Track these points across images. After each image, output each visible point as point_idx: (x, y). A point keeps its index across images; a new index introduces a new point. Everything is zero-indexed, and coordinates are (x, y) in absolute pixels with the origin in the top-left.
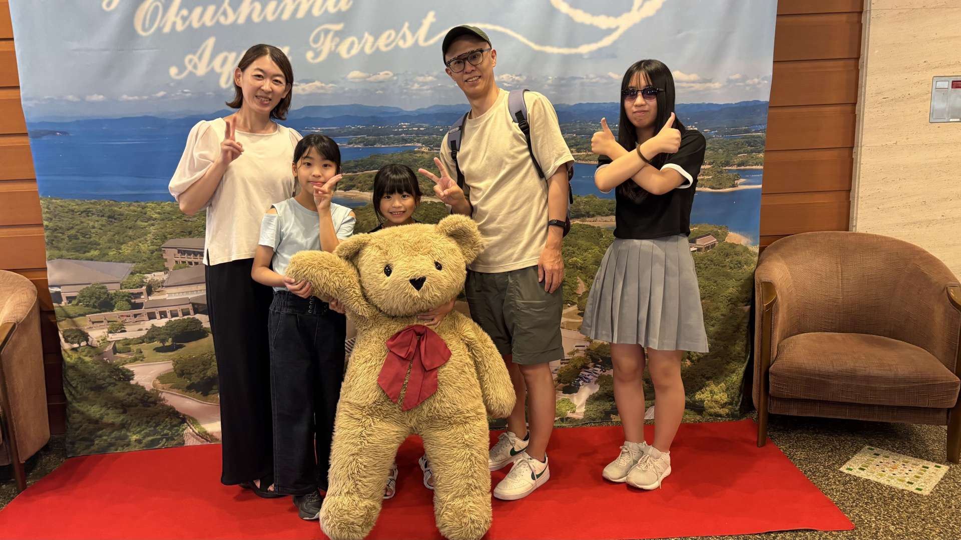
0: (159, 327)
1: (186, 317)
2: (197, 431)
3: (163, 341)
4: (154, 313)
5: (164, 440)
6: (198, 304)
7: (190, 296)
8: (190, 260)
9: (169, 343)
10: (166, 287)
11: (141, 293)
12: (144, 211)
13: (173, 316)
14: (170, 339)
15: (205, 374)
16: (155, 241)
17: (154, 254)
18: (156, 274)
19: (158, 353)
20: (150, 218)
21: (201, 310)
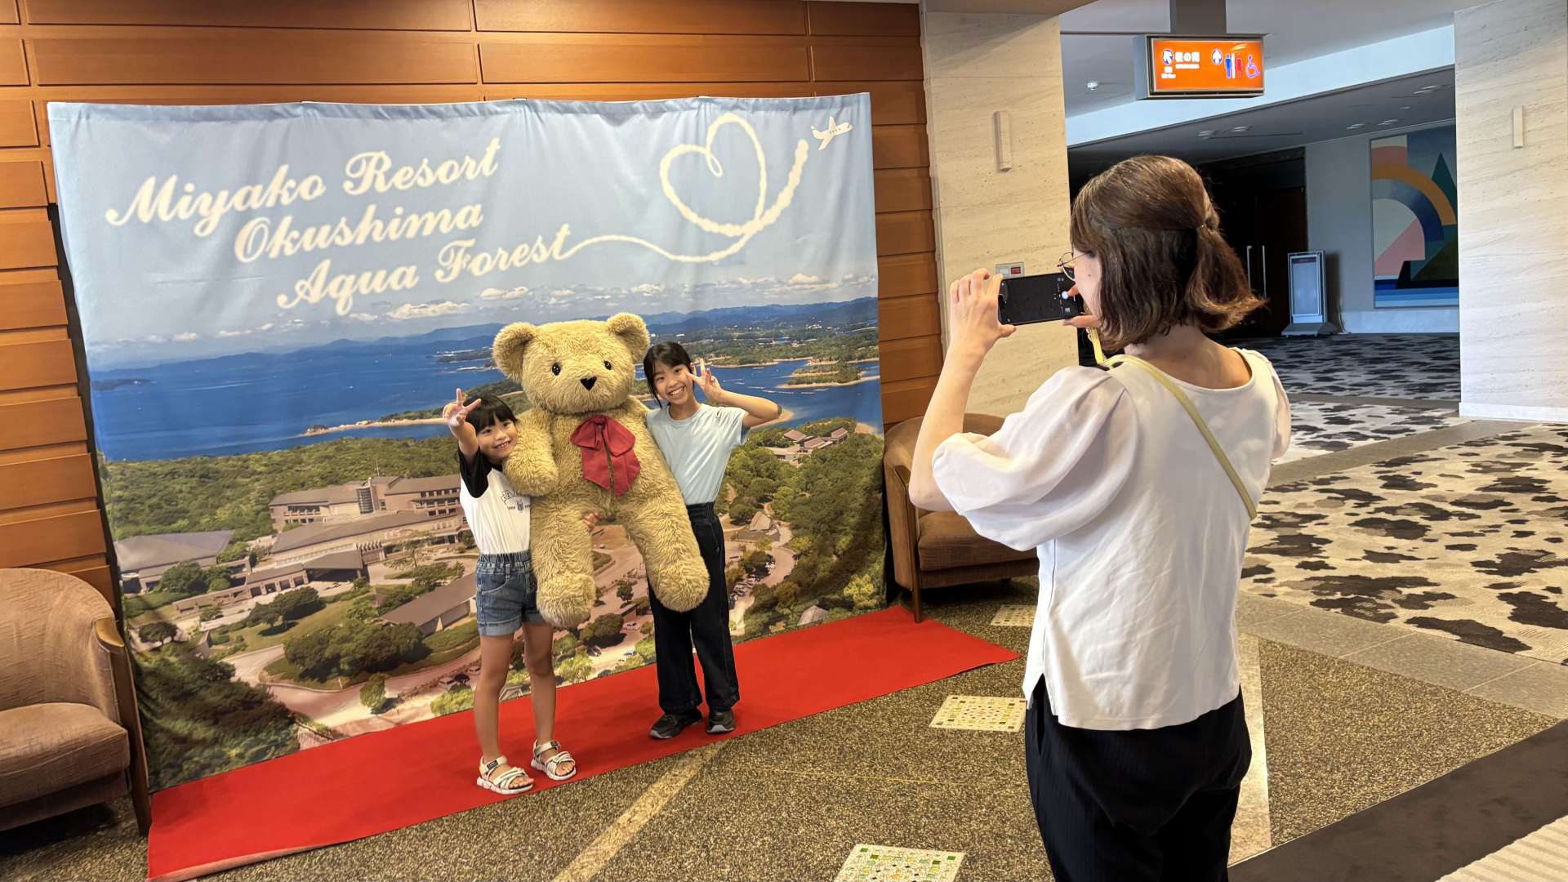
0: (265, 605)
1: (299, 588)
2: (315, 729)
3: (271, 621)
4: (259, 588)
5: (273, 748)
6: (313, 570)
7: (303, 561)
8: (303, 517)
9: (279, 622)
10: (274, 553)
11: (243, 566)
12: (245, 465)
13: (283, 588)
14: (281, 617)
15: (321, 655)
16: (261, 499)
17: (260, 515)
18: (262, 539)
19: (265, 638)
20: (254, 473)
21: (317, 576)
